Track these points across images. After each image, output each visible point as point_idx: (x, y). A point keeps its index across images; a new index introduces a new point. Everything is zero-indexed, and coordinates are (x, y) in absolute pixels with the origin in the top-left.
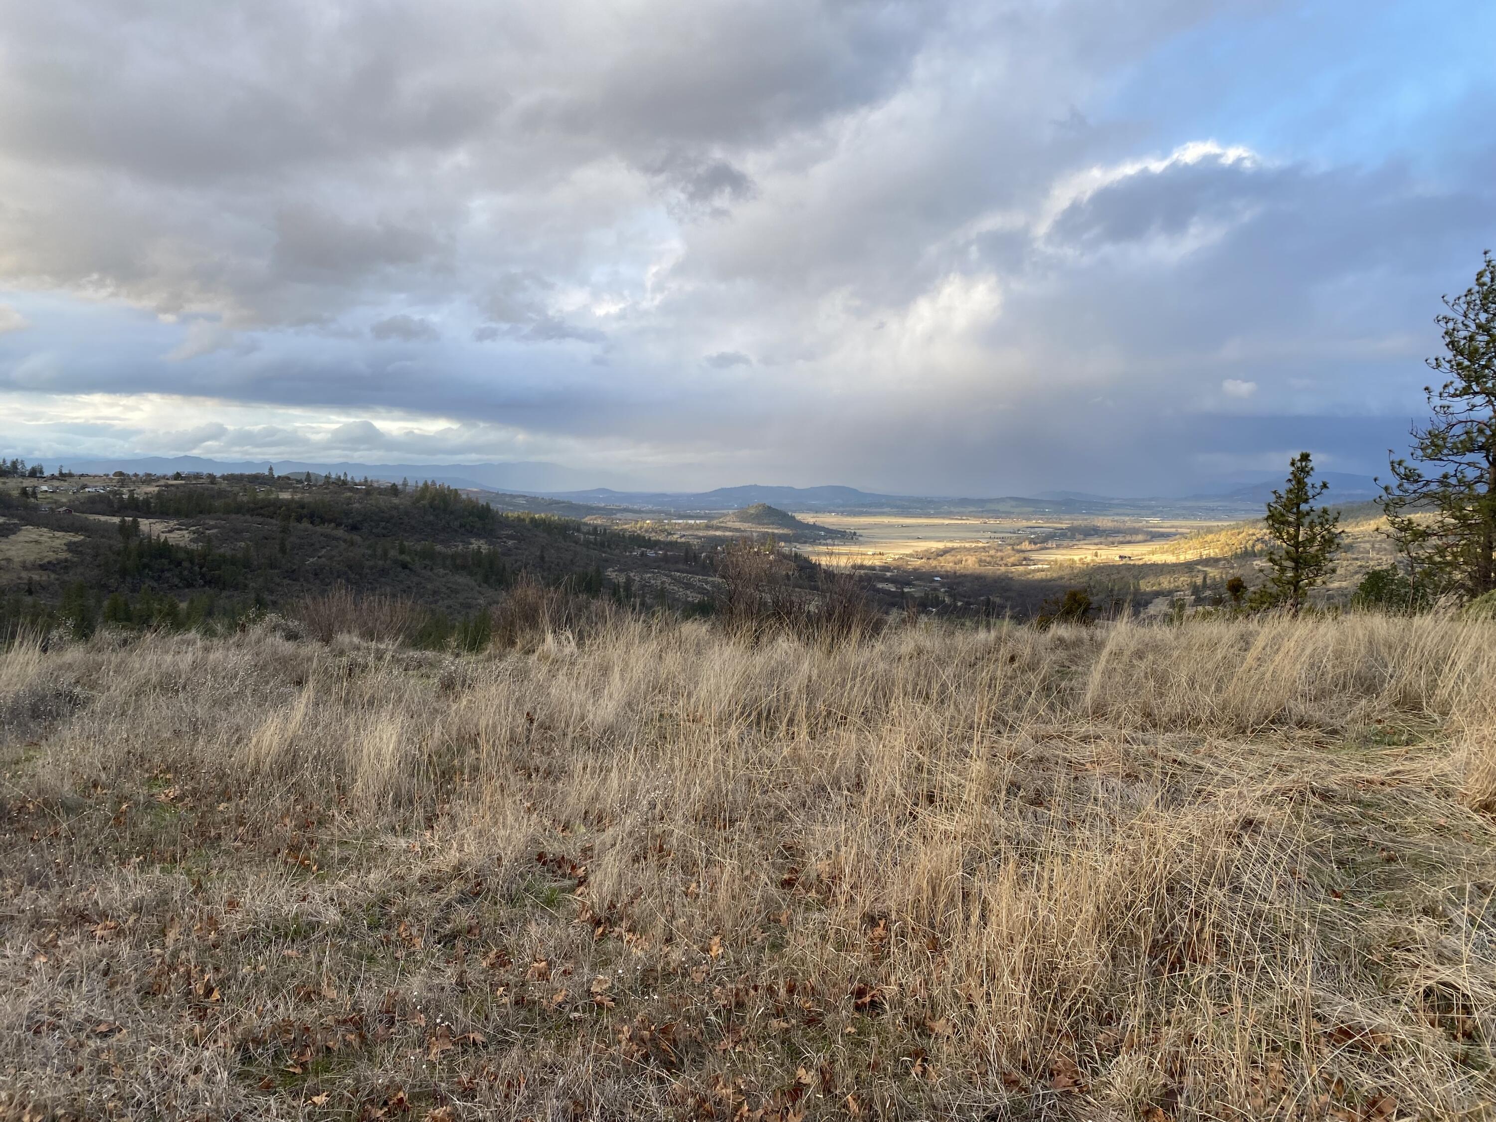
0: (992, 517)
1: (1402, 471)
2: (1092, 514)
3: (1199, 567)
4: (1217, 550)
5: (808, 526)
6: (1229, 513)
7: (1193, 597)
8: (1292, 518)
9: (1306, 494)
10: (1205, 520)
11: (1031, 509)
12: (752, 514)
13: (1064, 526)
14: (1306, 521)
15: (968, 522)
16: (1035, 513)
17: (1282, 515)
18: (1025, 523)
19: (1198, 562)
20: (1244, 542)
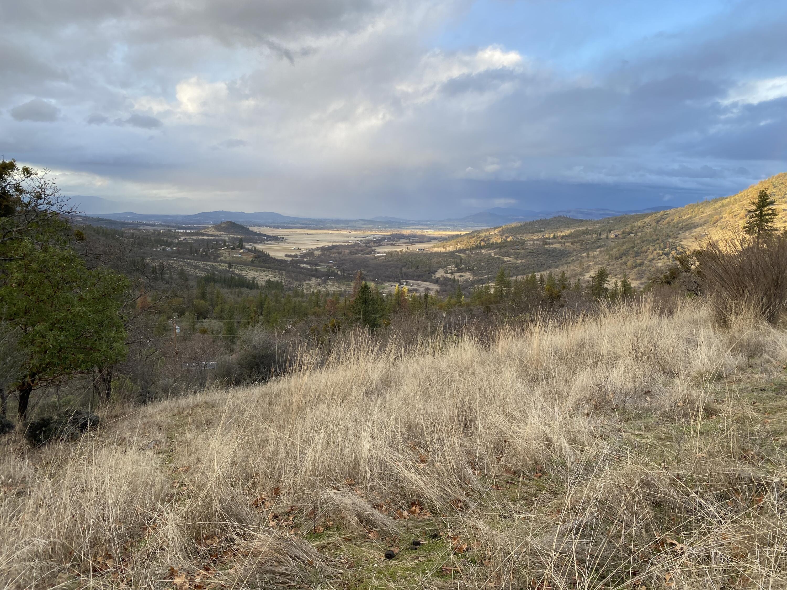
0: (353, 229)
2: (401, 228)
3: (457, 254)
4: (463, 246)
5: (256, 234)
7: (456, 268)
10: (453, 231)
11: (371, 226)
12: (224, 227)
13: (389, 234)
15: (341, 232)
16: (373, 227)
18: (369, 233)
19: (457, 251)
20: (476, 241)
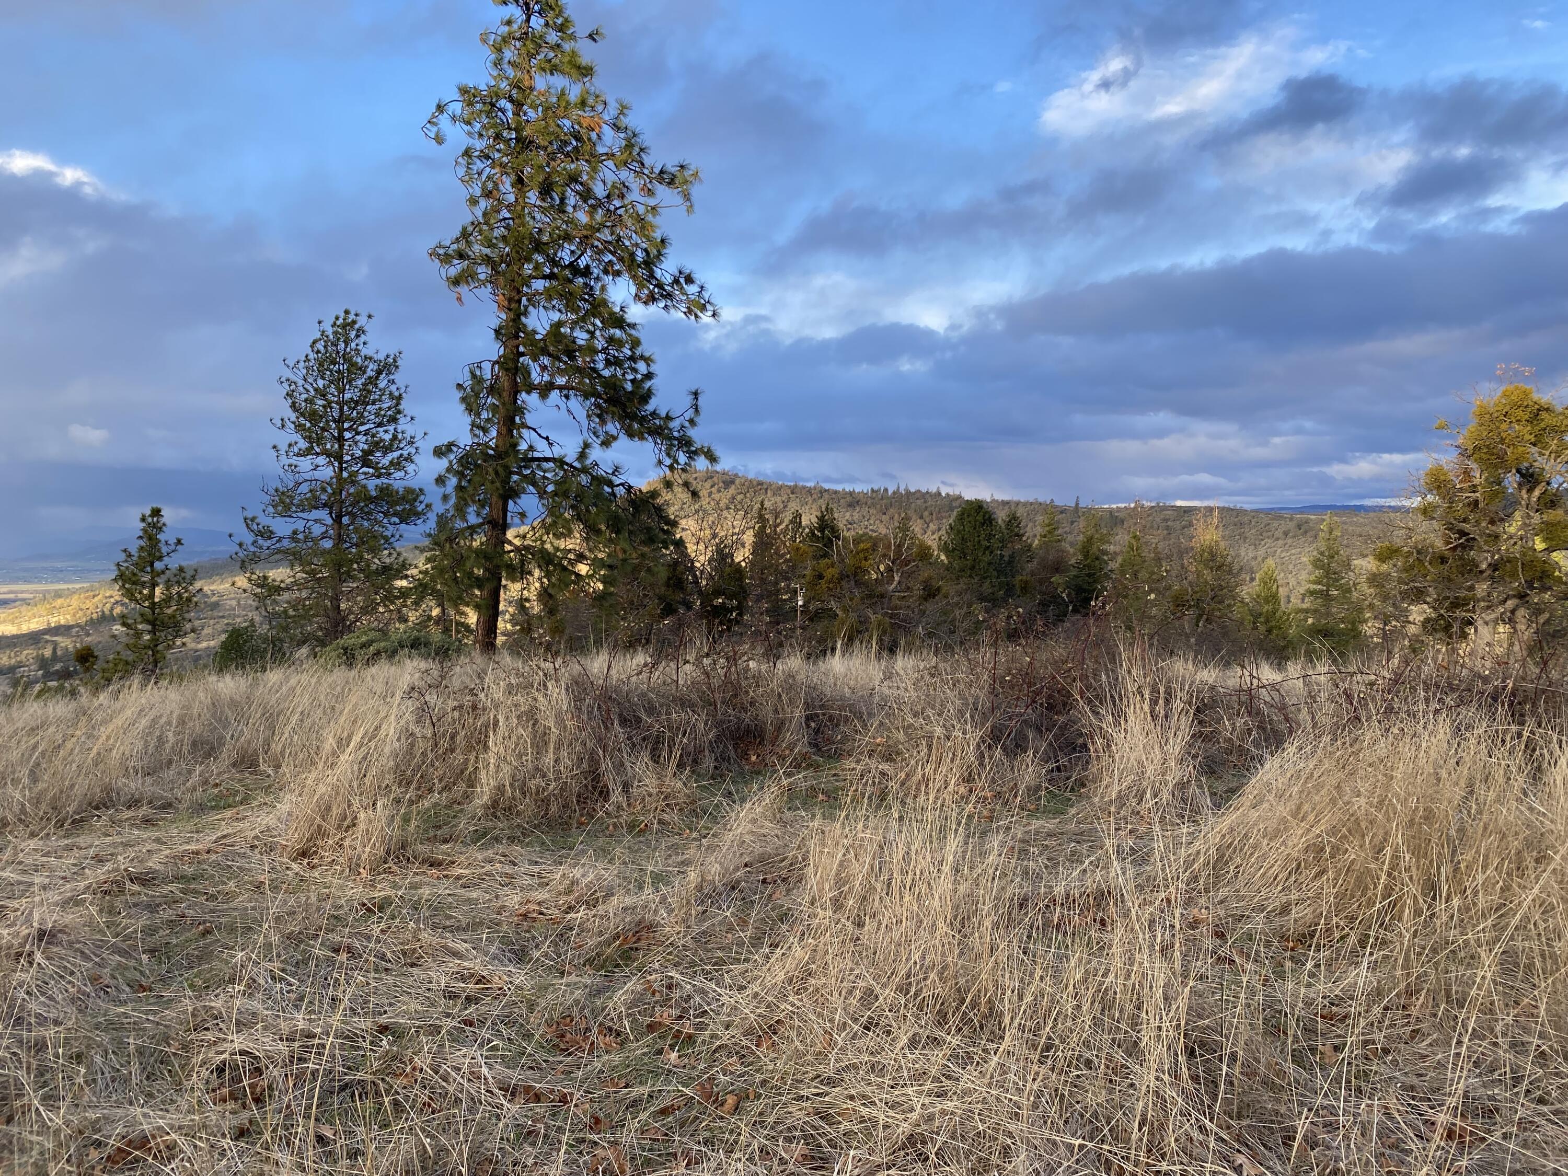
1: (255, 527)
3: (47, 637)
4: (68, 617)
6: (82, 573)
7: (41, 672)
8: (146, 578)
9: (159, 550)
10: (52, 582)
14: (161, 580)
17: (134, 574)
19: (50, 631)
20: (100, 606)
